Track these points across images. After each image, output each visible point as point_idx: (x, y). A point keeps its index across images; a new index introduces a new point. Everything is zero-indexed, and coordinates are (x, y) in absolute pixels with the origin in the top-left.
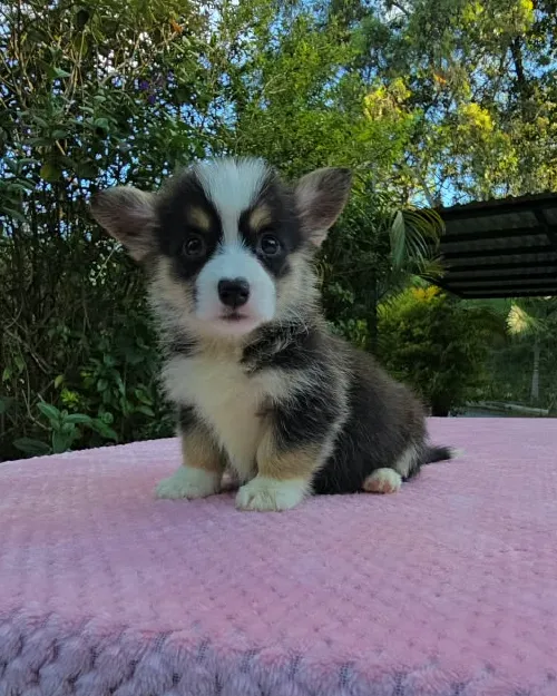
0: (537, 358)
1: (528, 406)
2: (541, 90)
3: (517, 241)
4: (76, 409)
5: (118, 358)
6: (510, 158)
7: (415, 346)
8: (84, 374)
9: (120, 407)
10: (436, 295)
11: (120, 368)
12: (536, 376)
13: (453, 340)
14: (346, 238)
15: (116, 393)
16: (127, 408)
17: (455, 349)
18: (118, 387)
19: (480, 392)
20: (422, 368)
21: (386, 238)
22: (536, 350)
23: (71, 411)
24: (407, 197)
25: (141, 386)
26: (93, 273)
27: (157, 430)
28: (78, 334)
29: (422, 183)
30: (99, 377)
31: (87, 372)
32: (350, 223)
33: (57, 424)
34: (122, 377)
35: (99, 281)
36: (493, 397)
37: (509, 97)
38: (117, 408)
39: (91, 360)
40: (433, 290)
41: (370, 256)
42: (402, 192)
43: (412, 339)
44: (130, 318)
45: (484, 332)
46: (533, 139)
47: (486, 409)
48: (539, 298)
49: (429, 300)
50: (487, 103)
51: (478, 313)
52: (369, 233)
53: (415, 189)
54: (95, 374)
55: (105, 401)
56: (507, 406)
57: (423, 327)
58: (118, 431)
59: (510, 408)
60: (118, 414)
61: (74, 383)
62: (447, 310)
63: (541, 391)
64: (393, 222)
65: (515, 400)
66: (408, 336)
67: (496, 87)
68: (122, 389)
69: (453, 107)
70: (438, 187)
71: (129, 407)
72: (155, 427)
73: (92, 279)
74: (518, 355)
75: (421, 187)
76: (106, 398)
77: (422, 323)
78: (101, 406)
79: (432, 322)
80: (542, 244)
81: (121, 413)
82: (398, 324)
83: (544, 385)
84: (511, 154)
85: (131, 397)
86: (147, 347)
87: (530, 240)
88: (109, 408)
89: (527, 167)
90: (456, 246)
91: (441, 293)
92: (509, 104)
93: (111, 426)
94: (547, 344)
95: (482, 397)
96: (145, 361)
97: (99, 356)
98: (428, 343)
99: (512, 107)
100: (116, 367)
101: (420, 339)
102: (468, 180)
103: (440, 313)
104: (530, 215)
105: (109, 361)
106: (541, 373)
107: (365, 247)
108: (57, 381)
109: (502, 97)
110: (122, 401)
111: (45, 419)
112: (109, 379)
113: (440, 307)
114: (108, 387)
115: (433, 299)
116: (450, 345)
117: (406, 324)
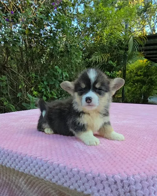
4: (37, 96)
5: (48, 82)
8: (39, 87)
9: (48, 96)
14: (115, 46)
15: (47, 92)
18: (47, 90)
21: (127, 46)
23: (35, 97)
25: (54, 90)
26: (42, 60)
28: (37, 76)
29: (149, 24)
30: (43, 87)
31: (40, 86)
33: (32, 100)
34: (49, 87)
35: (44, 62)
38: (47, 96)
39: (41, 83)
40: (145, 60)
41: (122, 52)
44: (51, 72)
52: (122, 44)
53: (147, 26)
54: (42, 86)
55: (44, 94)
57: (141, 72)
61: (37, 89)
64: (129, 41)
66: (136, 74)
68: (49, 91)
70: (154, 25)
71: (50, 96)
73: (42, 62)
76: (45, 93)
79: (144, 70)
81: (48, 97)
82: (134, 71)
85: (51, 93)
86: (55, 80)
88: (45, 96)
90: (148, 47)
93: (46, 100)
96: (55, 83)
97: (43, 82)
98: (143, 76)
100: (47, 85)
101: (140, 75)
105: (45, 83)
107: (121, 49)
108: (32, 89)
110: (49, 94)
111: (29, 98)
112: (45, 88)
113: (147, 65)
114: (45, 90)
115: (145, 63)
116: (149, 77)
117: (136, 71)
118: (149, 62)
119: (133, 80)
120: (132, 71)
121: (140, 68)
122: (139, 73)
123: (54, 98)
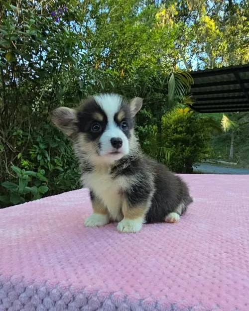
0: (233, 140)
1: (228, 161)
2: (240, 10)
3: (226, 87)
4: (28, 169)
5: (46, 144)
6: (224, 45)
7: (179, 136)
8: (31, 153)
9: (48, 167)
10: (189, 112)
11: (47, 149)
12: (232, 148)
13: (196, 132)
14: (148, 87)
15: (46, 161)
16: (51, 167)
17: (197, 137)
18: (46, 158)
19: (207, 155)
20: (181, 145)
21: (166, 86)
22: (232, 136)
23: (26, 170)
24: (175, 64)
25: (57, 157)
26: (33, 106)
27: (65, 177)
28: (27, 134)
29: (183, 57)
30: (38, 154)
31: (33, 152)
32: (150, 79)
33: (21, 175)
34: (48, 153)
35: (36, 110)
36: (213, 157)
37: (225, 13)
38: (46, 167)
39: (34, 146)
40: (187, 109)
41: (159, 95)
42: (173, 61)
43: (177, 133)
45: (210, 129)
46: (235, 35)
47: (210, 163)
48: (235, 113)
49: (185, 114)
50: (214, 17)
51: (207, 120)
52: (158, 84)
53: (179, 60)
54: (36, 153)
55: (41, 165)
56: (219, 161)
57: (182, 127)
58: (47, 178)
59: (220, 162)
60: (47, 170)
61: (27, 156)
62: (193, 119)
63: (234, 154)
64: (169, 79)
65: (222, 159)
66: (175, 131)
67: (219, 9)
68: (49, 159)
69: (198, 19)
70: (190, 59)
72: (64, 176)
73: (33, 109)
74: (224, 139)
75: (182, 59)
76: (42, 163)
77: (182, 125)
78: (40, 167)
79: (186, 124)
80: (237, 88)
81: (49, 170)
82: (171, 126)
83: (236, 152)
84: (224, 42)
85: (52, 163)
86: (59, 140)
87: (232, 87)
88: (43, 167)
89: (232, 49)
90: (197, 90)
91: (191, 110)
92: (224, 17)
93: (45, 175)
94: (237, 133)
95: (208, 158)
96: (58, 147)
97: (37, 144)
98: (185, 134)
99: (226, 19)
100: (45, 149)
101: (181, 132)
102: (204, 55)
103: (190, 120)
104: (232, 75)
105: (42, 146)
106: (234, 146)
107: (157, 91)
108: (19, 156)
109: (221, 14)
110: (49, 165)
111: (15, 173)
112: (43, 154)
113: (190, 117)
114: (42, 158)
115: (187, 114)
116: (194, 135)
117: (175, 126)
118: (192, 112)
119: (171, 140)
120: (169, 125)
121: (180, 121)
122: (179, 129)
123: (58, 170)
